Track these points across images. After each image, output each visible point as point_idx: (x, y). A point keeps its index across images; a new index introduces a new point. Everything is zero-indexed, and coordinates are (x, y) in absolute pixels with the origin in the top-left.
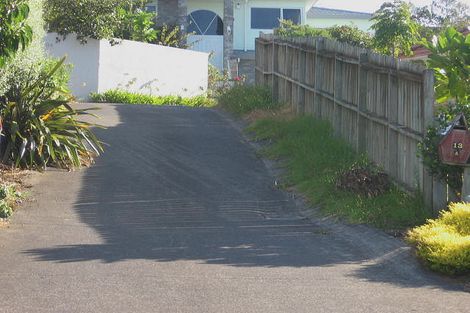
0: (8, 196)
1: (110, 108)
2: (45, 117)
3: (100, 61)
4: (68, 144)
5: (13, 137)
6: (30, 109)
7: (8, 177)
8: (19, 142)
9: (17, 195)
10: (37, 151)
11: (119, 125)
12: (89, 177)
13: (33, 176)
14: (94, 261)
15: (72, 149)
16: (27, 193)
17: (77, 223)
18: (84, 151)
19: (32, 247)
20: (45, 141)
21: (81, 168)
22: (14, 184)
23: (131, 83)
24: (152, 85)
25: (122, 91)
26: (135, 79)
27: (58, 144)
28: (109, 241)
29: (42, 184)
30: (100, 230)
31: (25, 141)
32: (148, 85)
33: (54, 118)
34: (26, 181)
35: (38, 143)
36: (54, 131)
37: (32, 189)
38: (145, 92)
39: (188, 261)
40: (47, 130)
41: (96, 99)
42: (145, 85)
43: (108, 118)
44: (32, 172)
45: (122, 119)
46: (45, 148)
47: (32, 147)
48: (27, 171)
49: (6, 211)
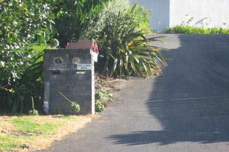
0: (102, 97)
1: (175, 37)
2: (129, 44)
3: (170, 8)
4: (144, 62)
5: (108, 58)
6: (119, 39)
7: (105, 84)
8: (112, 61)
9: (109, 96)
10: (124, 67)
11: (179, 48)
12: (158, 82)
13: (122, 83)
14: (154, 144)
15: (147, 64)
16: (117, 94)
17: (147, 115)
18: (155, 65)
19: (114, 133)
20: (129, 60)
21: (153, 77)
22: (109, 88)
23: (190, 21)
24: (203, 22)
25: (185, 26)
26: (192, 18)
27: (138, 61)
28: (166, 129)
29: (127, 88)
30: (162, 120)
31: (116, 60)
32: (201, 21)
33: (135, 44)
34: (117, 86)
35: (124, 61)
36: (135, 53)
37: (121, 91)
38: (199, 26)
39: (221, 143)
40: (130, 52)
41: (169, 32)
42: (199, 22)
43: (172, 43)
44: (121, 80)
45: (182, 44)
46: (129, 64)
47: (121, 64)
48: (117, 80)
49: (100, 108)
